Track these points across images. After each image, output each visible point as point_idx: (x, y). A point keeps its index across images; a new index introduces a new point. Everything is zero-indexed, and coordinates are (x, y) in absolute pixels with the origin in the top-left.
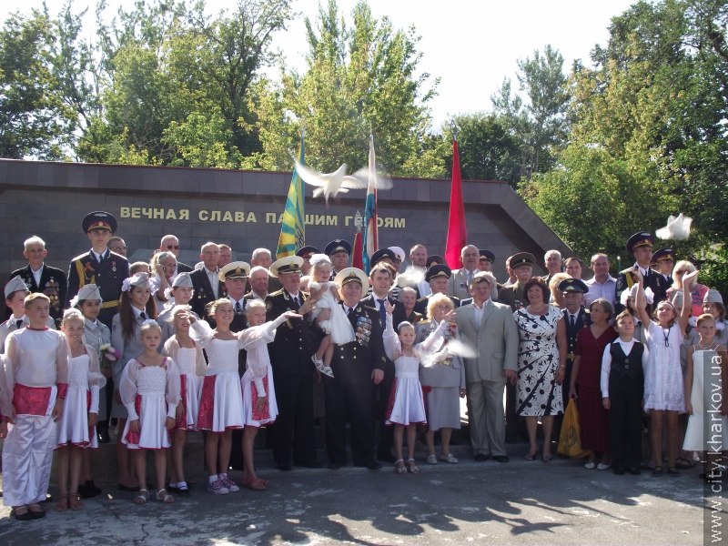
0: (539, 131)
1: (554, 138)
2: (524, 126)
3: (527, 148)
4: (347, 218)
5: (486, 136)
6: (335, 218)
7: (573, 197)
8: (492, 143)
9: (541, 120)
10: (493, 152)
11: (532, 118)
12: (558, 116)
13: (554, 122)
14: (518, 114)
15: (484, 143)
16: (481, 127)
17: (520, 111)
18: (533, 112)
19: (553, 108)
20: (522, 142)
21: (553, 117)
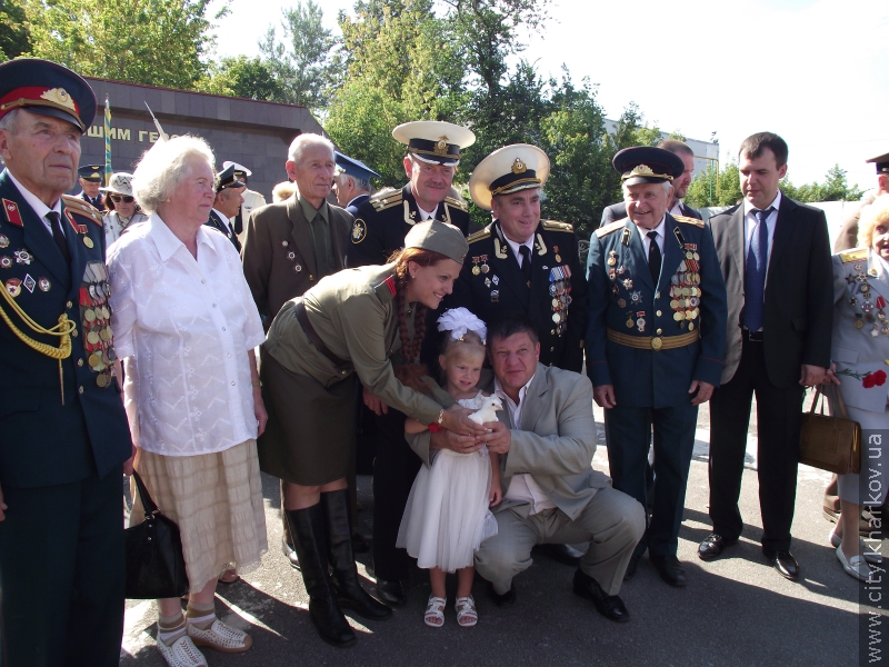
0: (300, 78)
1: (314, 84)
2: (286, 72)
3: (290, 91)
4: (141, 133)
5: (253, 77)
6: (128, 132)
7: (358, 131)
8: (259, 85)
9: (302, 66)
10: (258, 93)
11: (295, 65)
12: (317, 65)
13: (314, 70)
14: (282, 60)
15: (251, 84)
16: (247, 69)
17: (283, 57)
18: (295, 58)
19: (313, 56)
20: (285, 85)
21: (313, 65)
